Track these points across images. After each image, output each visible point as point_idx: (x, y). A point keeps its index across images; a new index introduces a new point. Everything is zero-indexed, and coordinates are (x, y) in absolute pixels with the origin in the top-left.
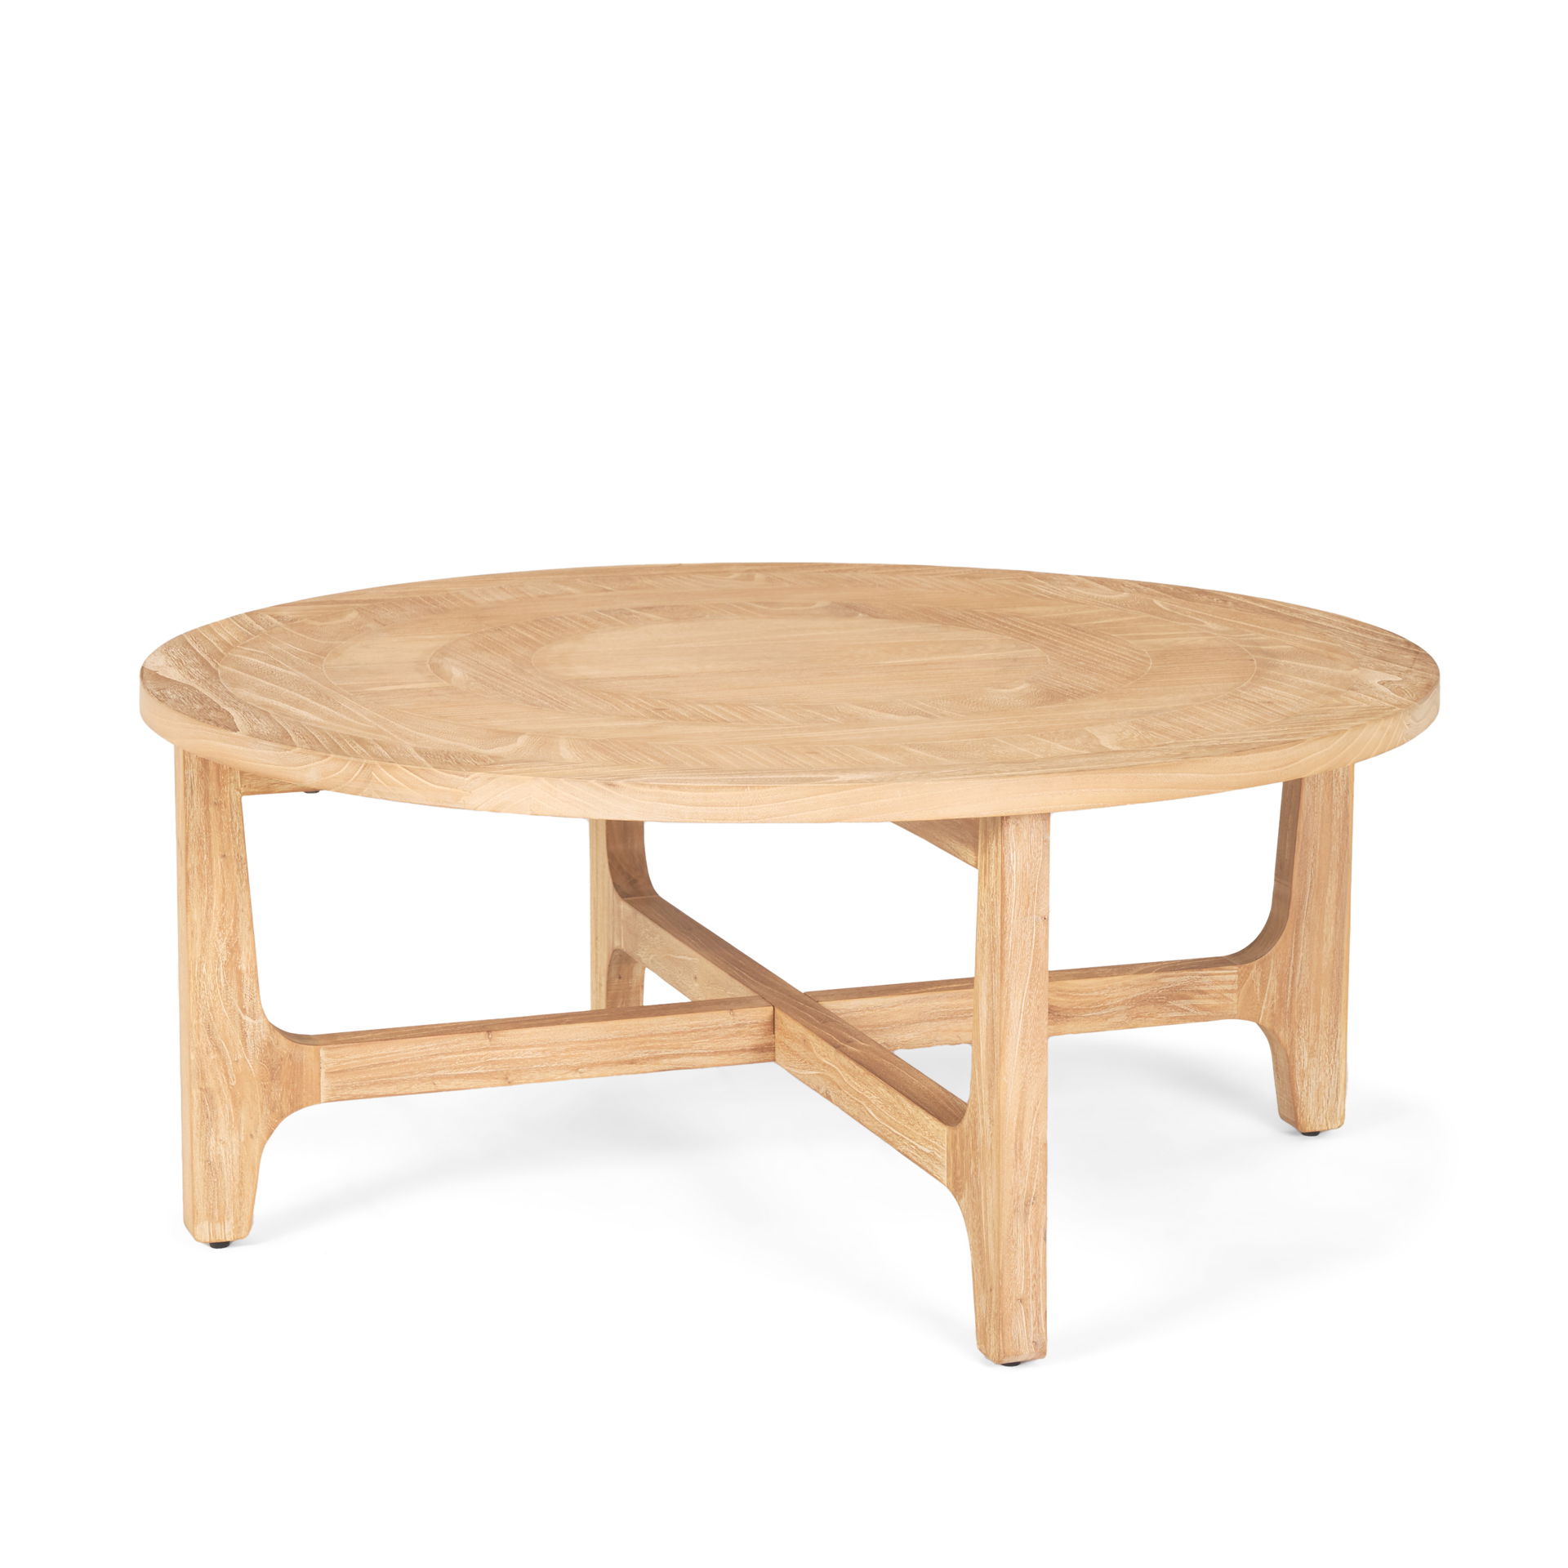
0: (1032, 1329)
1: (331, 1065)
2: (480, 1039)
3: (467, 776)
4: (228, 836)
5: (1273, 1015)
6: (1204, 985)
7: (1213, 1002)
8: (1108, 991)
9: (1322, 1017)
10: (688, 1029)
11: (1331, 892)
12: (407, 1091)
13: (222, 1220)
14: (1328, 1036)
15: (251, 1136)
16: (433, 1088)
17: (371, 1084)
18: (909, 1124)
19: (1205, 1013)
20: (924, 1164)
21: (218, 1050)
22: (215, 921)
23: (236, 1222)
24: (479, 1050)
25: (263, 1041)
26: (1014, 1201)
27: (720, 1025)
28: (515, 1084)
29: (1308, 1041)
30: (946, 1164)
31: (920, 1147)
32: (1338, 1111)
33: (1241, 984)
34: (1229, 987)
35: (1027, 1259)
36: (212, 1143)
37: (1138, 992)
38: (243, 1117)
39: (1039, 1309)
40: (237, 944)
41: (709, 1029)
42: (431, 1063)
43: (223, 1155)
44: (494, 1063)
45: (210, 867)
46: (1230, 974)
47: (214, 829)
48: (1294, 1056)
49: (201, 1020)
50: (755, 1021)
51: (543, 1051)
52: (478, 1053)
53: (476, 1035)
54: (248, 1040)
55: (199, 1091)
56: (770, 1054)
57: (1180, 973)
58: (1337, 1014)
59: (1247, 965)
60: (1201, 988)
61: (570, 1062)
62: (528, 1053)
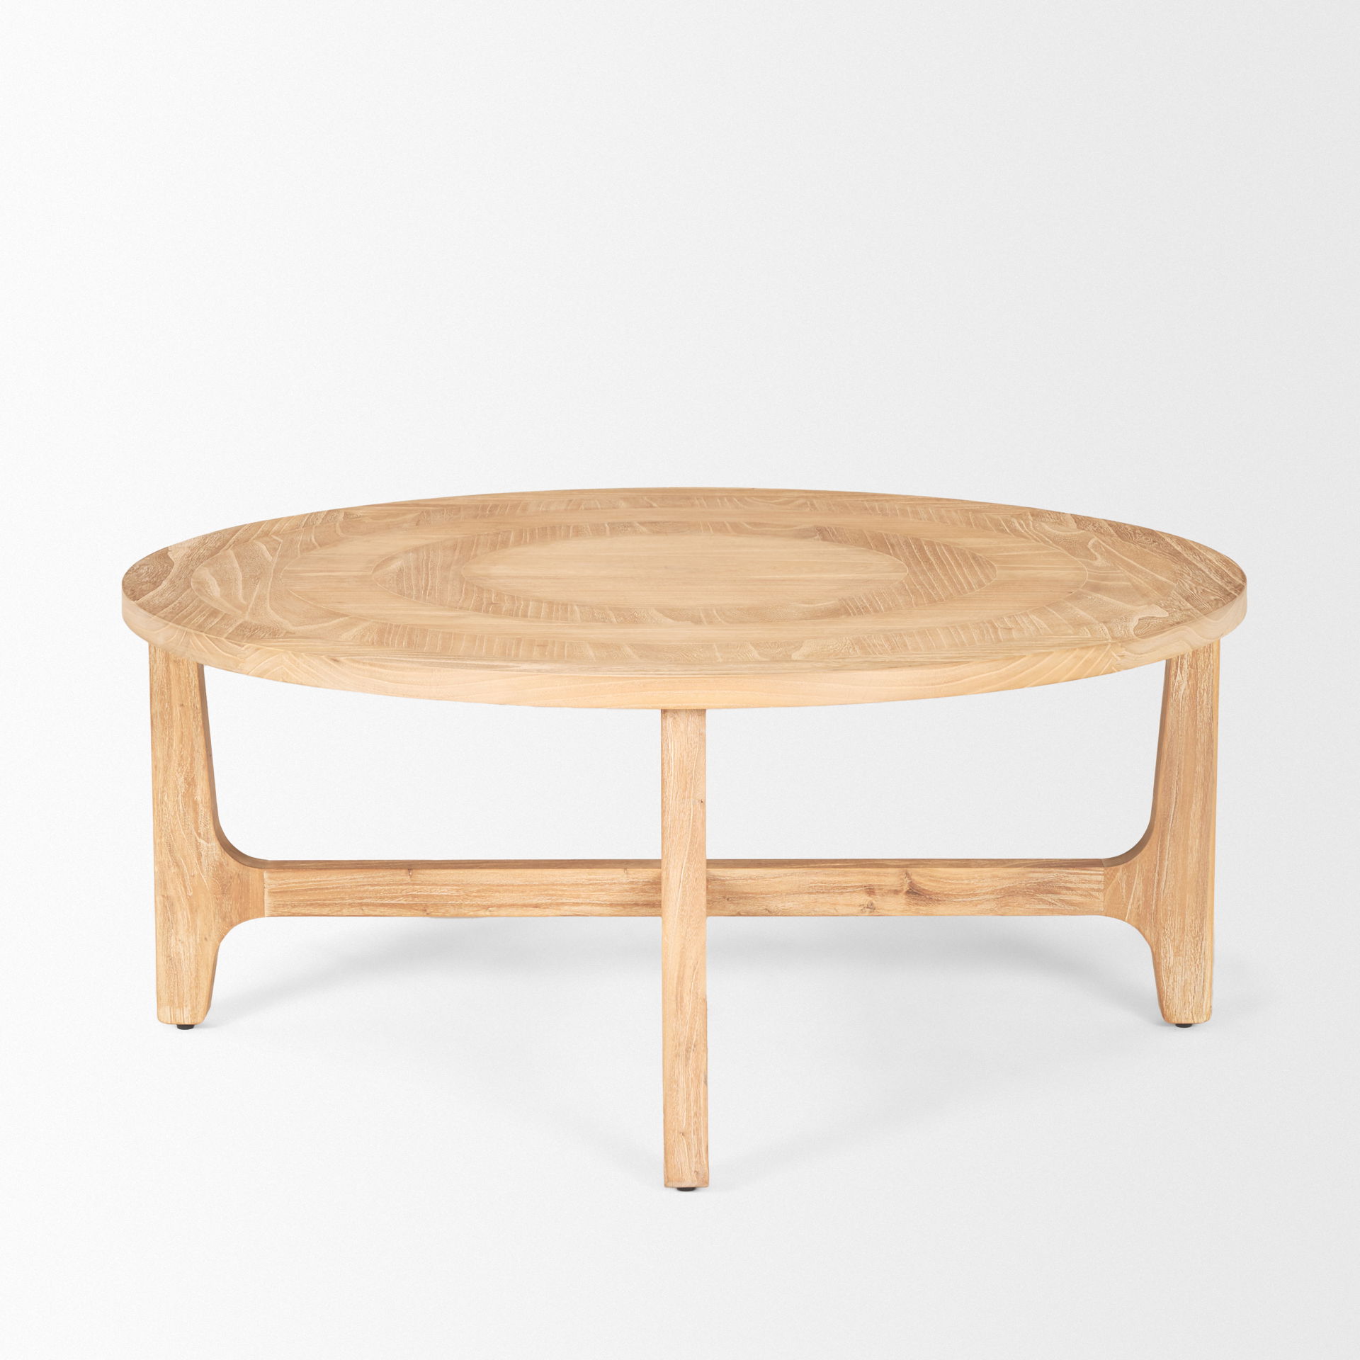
0: (694, 1160)
1: (273, 886)
2: (402, 875)
4: (186, 689)
5: (1138, 914)
6: (1071, 882)
7: (1079, 899)
8: (977, 880)
9: (1188, 921)
10: (587, 882)
11: (1196, 808)
12: (339, 913)
13: (181, 1006)
14: (1194, 938)
15: (206, 939)
16: (361, 913)
17: (307, 905)
19: (1072, 908)
21: (178, 865)
22: (175, 758)
23: (193, 1009)
24: (401, 884)
25: (215, 860)
26: (676, 1046)
27: (615, 881)
28: (432, 916)
29: (1174, 941)
32: (1204, 1007)
33: (1107, 884)
34: (1096, 887)
35: (688, 1099)
36: (173, 941)
37: (1007, 884)
38: (199, 923)
39: (701, 1143)
40: (193, 778)
41: (606, 884)
42: (360, 891)
43: (182, 952)
44: (414, 896)
45: (171, 714)
46: (1097, 875)
47: (173, 682)
48: (1160, 954)
49: (163, 840)
50: (646, 880)
51: (457, 890)
52: (401, 887)
53: (398, 871)
54: (203, 859)
55: (162, 898)
57: (1047, 870)
58: (1203, 919)
59: (1114, 868)
60: (1068, 885)
61: (479, 901)
62: (444, 891)
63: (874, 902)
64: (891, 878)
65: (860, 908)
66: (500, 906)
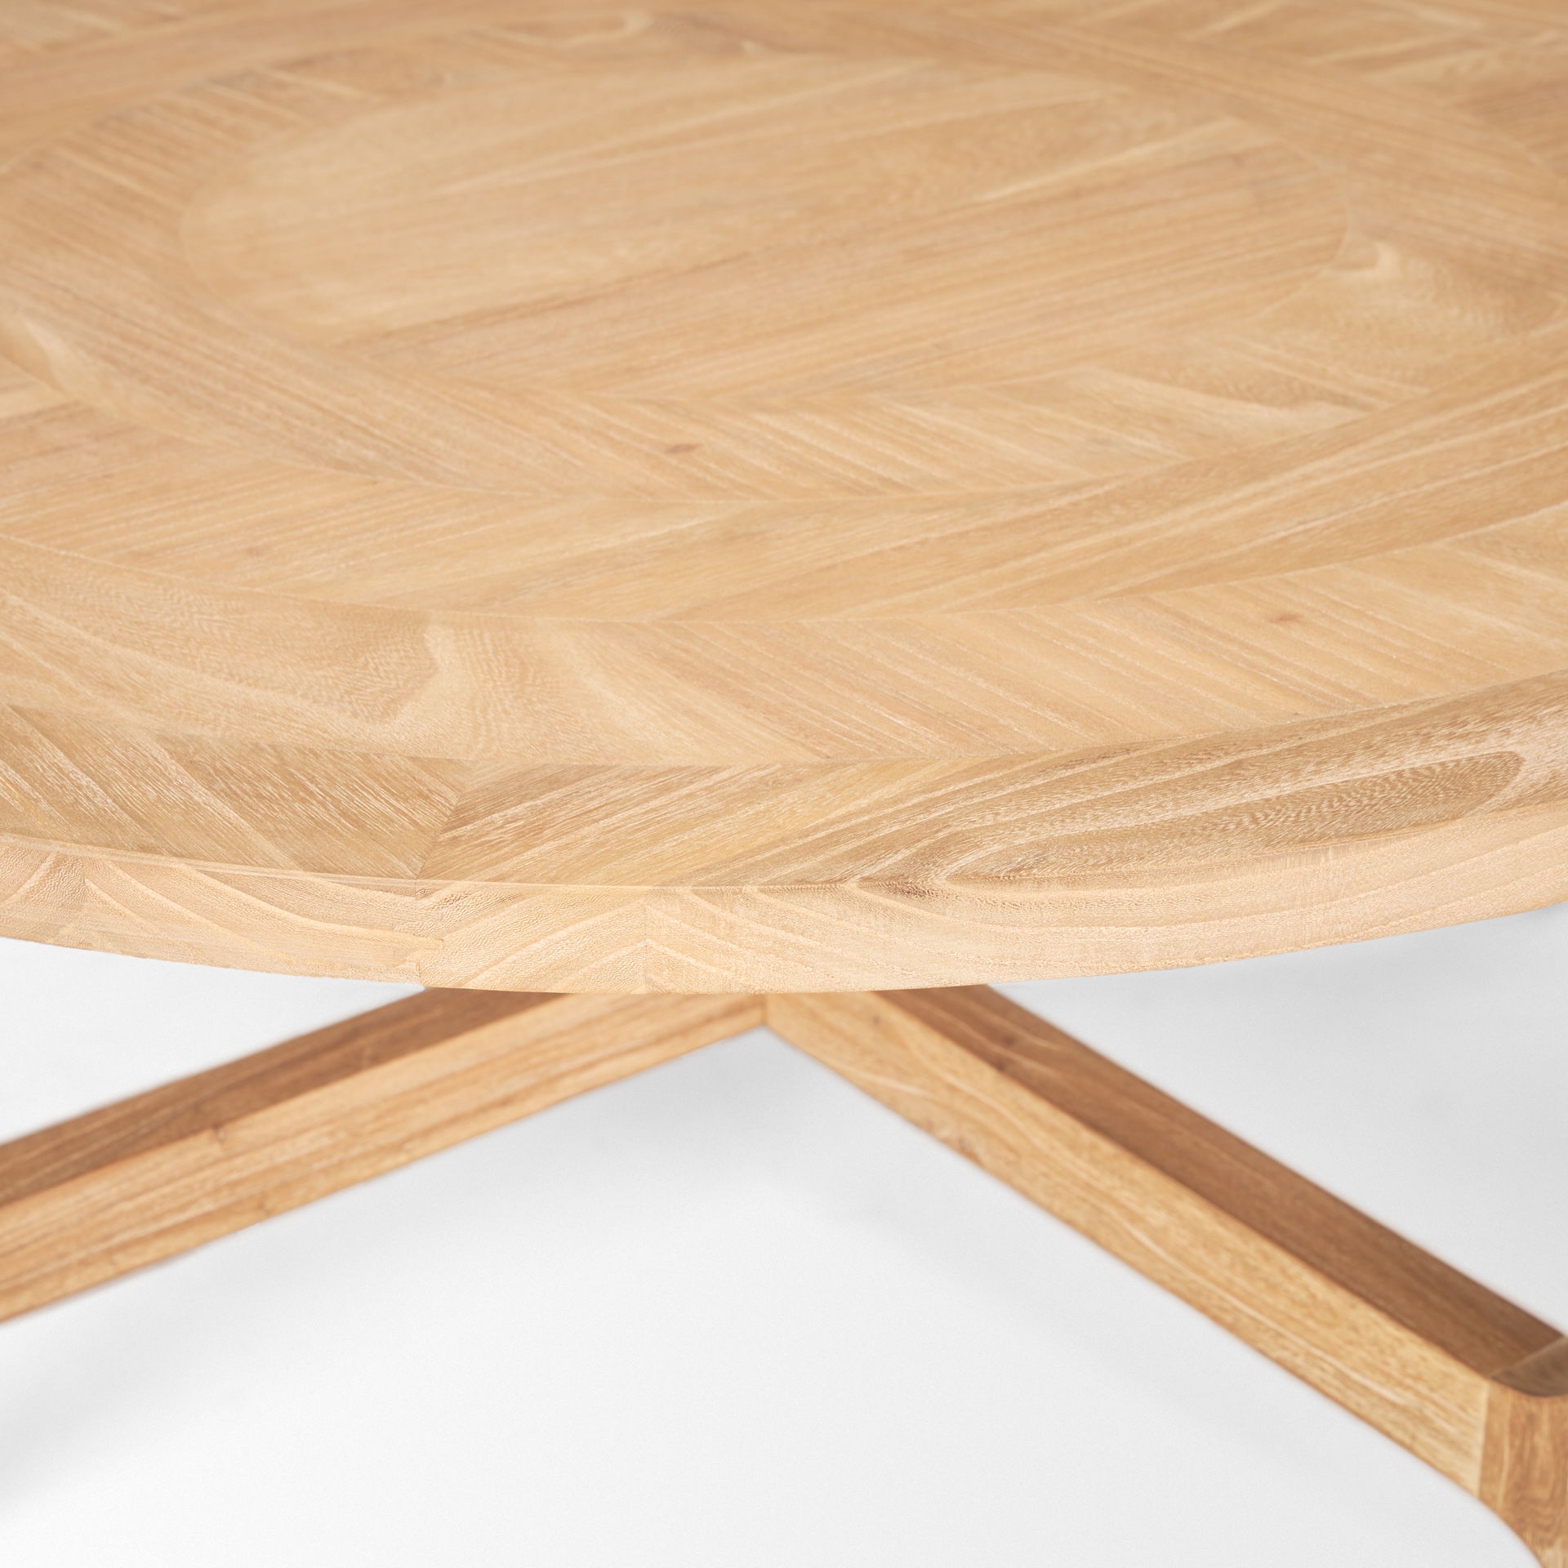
2: (198, 1147)
16: (109, 1270)
18: (1311, 1315)
24: (201, 1169)
28: (281, 1213)
30: (1478, 1453)
42: (102, 1223)
44: (233, 1185)
51: (331, 1134)
52: (201, 1176)
53: (191, 1142)
61: (382, 1139)
62: (303, 1145)
66: (427, 1133)
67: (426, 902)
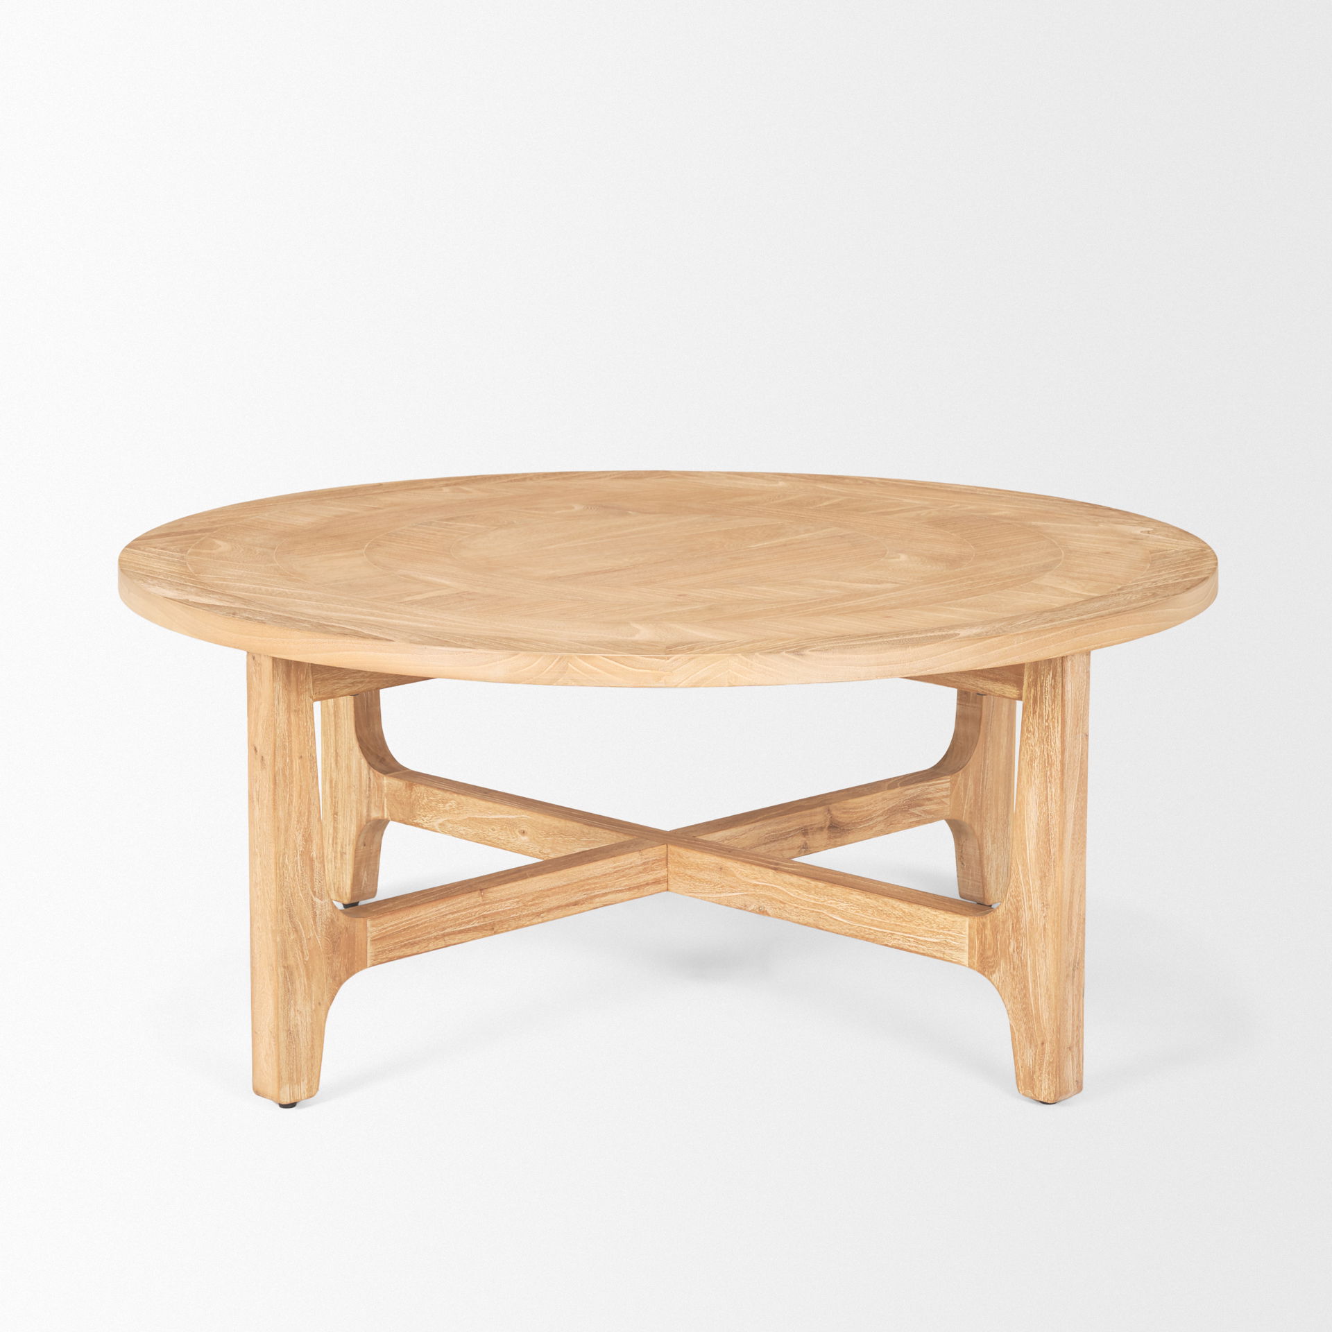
0: (1076, 1070)
1: (375, 934)
2: (475, 898)
3: (668, 659)
4: (304, 738)
5: (971, 813)
6: (930, 793)
7: (935, 807)
8: (873, 805)
9: (1000, 811)
10: (612, 870)
12: (426, 949)
13: (299, 1082)
14: (1003, 825)
15: (320, 1004)
16: (443, 943)
17: (402, 947)
18: (904, 921)
19: (931, 817)
20: (929, 952)
21: (296, 930)
22: (294, 816)
23: (309, 1082)
24: (475, 907)
25: (328, 918)
27: (633, 865)
28: (499, 933)
29: (991, 831)
30: (967, 948)
31: (921, 938)
33: (952, 789)
34: (944, 793)
35: (1073, 1014)
36: (292, 1013)
37: (891, 804)
38: (314, 988)
39: (1080, 1053)
40: (310, 834)
42: (443, 922)
43: (300, 1024)
44: (485, 917)
45: (291, 768)
46: (945, 783)
47: (294, 734)
48: (983, 845)
49: (284, 906)
50: (655, 858)
51: (518, 902)
52: (475, 910)
54: (317, 920)
55: (283, 969)
56: (665, 885)
57: (916, 785)
58: (1008, 807)
59: (956, 774)
60: (930, 796)
61: (535, 910)
62: (508, 905)
63: (807, 842)
64: (818, 817)
65: (798, 850)
66: (549, 910)
67: (668, 661)
